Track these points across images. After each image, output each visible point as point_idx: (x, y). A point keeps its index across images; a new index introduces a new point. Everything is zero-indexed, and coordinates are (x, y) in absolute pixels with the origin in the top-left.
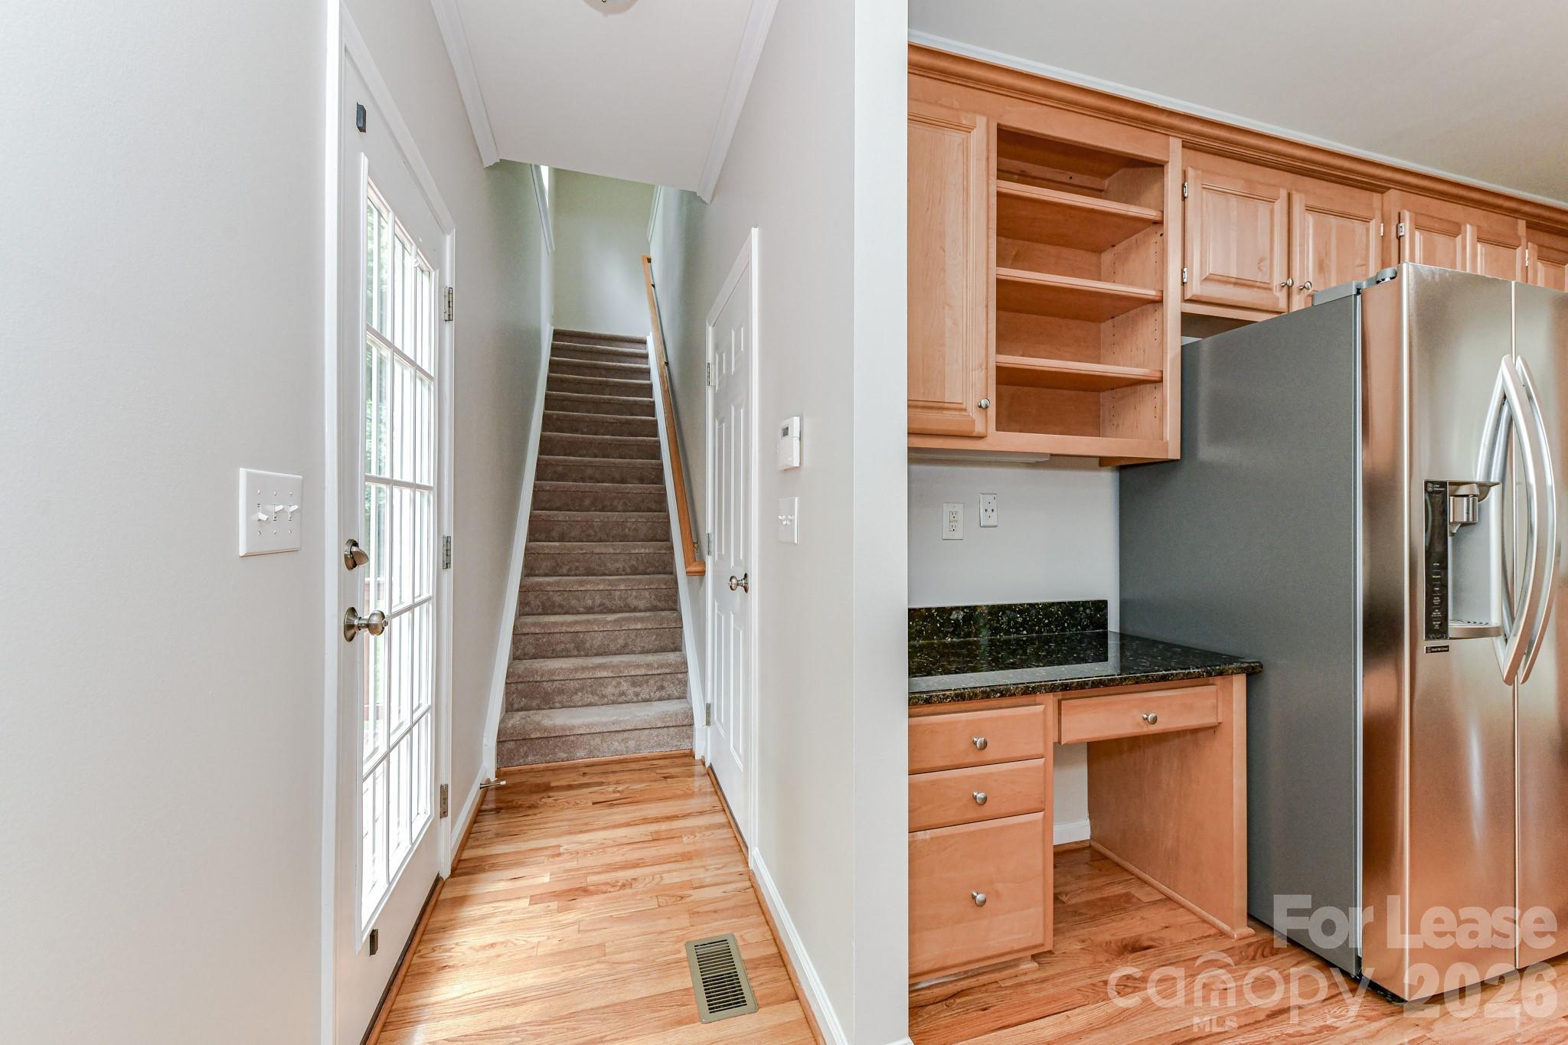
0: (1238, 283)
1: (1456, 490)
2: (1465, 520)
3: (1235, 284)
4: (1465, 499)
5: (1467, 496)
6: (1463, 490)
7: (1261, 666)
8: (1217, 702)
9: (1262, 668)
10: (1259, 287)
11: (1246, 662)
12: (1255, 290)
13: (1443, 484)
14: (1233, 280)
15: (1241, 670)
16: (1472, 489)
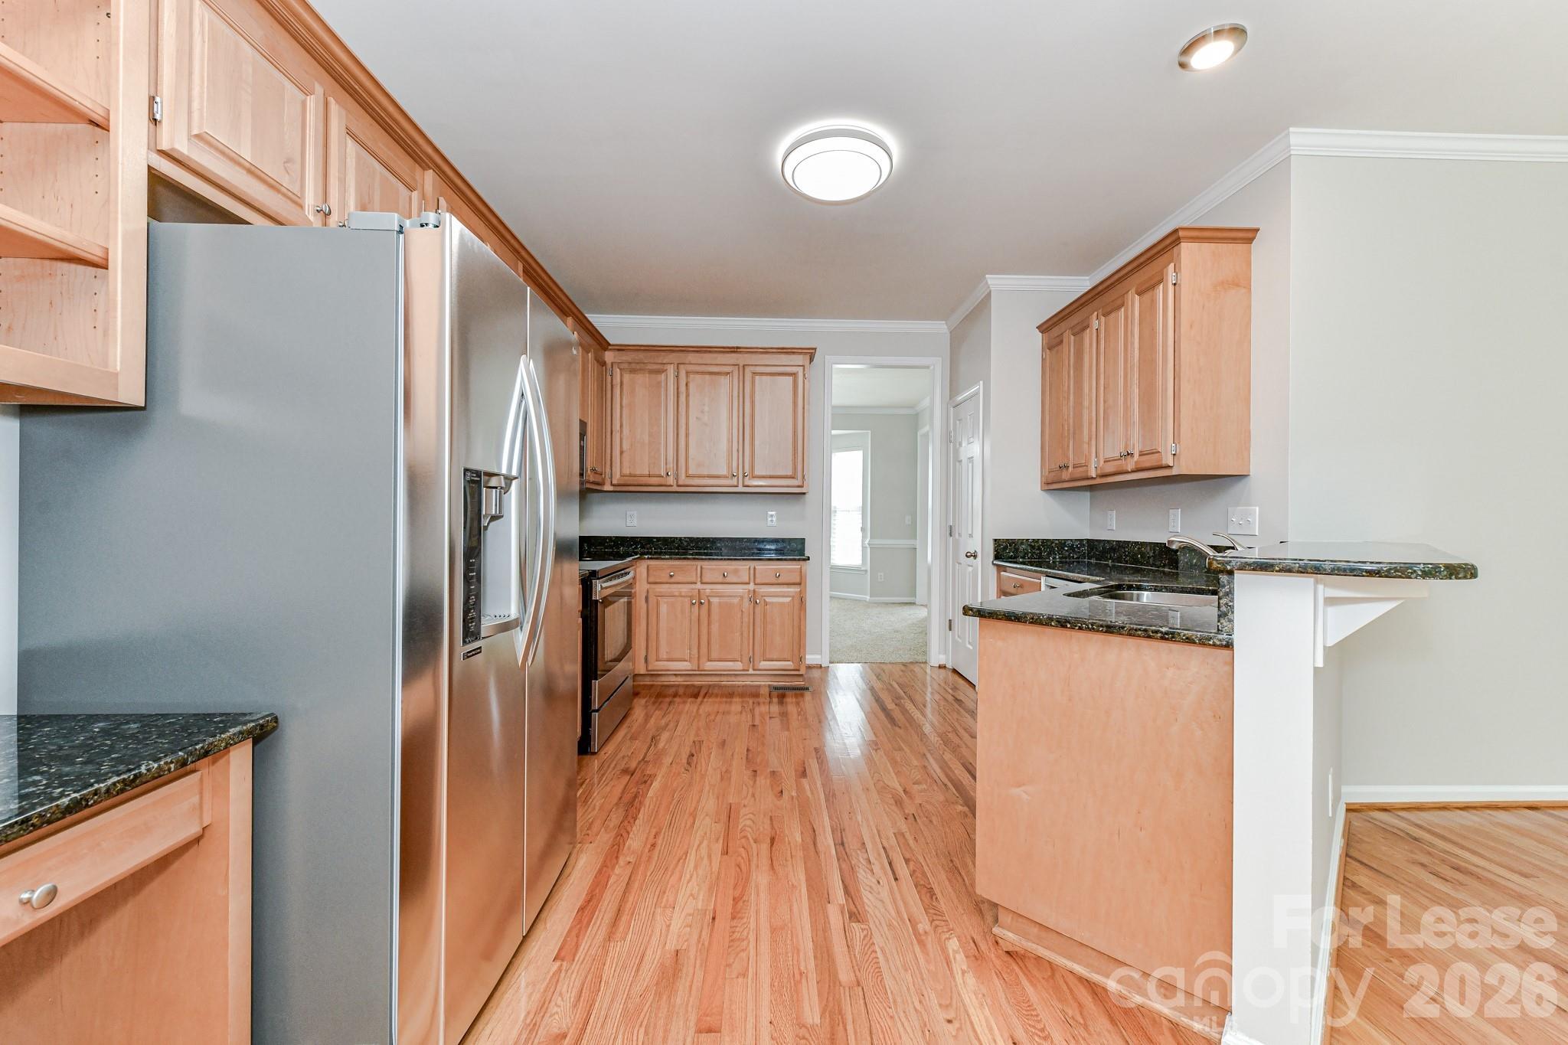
0: (252, 171)
1: (488, 481)
2: (494, 513)
3: (249, 171)
4: (494, 490)
5: (496, 488)
6: (494, 482)
7: (276, 720)
8: (201, 798)
9: (276, 722)
10: (284, 195)
11: (252, 721)
12: (280, 195)
13: (478, 473)
14: (247, 165)
15: (243, 736)
16: (500, 482)
